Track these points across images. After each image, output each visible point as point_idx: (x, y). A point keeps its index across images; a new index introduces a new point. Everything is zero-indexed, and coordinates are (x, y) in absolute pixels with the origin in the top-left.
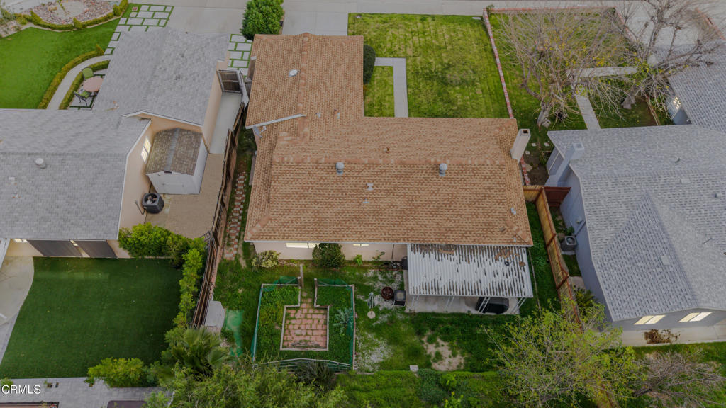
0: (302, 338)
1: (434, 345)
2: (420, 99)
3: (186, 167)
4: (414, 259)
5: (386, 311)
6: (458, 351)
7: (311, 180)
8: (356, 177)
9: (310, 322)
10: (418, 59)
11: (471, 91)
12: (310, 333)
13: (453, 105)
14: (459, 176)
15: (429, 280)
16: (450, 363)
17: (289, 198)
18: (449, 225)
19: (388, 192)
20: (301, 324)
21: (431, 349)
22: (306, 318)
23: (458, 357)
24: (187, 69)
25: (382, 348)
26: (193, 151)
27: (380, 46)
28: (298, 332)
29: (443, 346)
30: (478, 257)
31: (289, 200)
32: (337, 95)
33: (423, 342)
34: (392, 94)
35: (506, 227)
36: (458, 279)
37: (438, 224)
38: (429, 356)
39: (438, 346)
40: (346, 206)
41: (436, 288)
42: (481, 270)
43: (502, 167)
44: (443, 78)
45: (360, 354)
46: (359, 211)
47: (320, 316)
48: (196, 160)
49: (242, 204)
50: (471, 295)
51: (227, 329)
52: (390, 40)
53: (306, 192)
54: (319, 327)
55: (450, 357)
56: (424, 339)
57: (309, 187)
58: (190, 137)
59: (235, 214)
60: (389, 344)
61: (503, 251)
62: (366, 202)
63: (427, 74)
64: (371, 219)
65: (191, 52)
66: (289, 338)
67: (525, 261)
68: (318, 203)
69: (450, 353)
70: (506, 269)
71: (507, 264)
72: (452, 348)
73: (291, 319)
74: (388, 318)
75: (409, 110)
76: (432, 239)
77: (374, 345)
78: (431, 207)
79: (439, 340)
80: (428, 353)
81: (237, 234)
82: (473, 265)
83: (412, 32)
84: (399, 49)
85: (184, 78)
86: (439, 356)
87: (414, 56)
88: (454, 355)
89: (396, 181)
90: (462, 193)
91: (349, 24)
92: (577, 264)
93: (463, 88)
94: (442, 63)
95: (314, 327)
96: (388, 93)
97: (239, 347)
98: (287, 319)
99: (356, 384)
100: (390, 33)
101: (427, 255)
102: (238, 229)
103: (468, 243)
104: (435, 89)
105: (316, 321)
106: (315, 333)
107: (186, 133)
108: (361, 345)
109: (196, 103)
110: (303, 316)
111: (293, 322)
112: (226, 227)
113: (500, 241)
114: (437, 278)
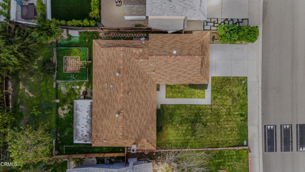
0: (69, 63)
1: (67, 108)
2: (183, 110)
3: (127, 13)
4: (88, 102)
5: (80, 92)
6: (65, 116)
7: (114, 63)
8: (115, 81)
9: (75, 66)
10: (210, 111)
11: (188, 134)
12: (71, 66)
13: (179, 125)
14: (116, 122)
15: (80, 107)
16: (61, 113)
17: (108, 55)
18: (99, 116)
19: (110, 93)
20: (75, 63)
21: (66, 107)
22: (77, 64)
23: (64, 116)
24: (176, 3)
25: (66, 91)
26: (135, 14)
27: (219, 93)
28: (71, 62)
29: (67, 111)
30: (89, 126)
31: (107, 55)
32: (165, 72)
33: (68, 104)
34: (186, 98)
35: (98, 137)
36: (80, 117)
37: (99, 112)
38: (63, 106)
39: (67, 109)
40: (105, 77)
41: (77, 109)
42: (84, 126)
43: (119, 139)
44: (197, 122)
45: (64, 83)
46: (103, 82)
47: (77, 69)
48: (131, 16)
49: (125, 37)
50: (74, 121)
51: (72, 38)
52: (222, 97)
53: (110, 61)
54: (73, 69)
55: (63, 113)
56: (69, 105)
57: (112, 62)
58: (142, 12)
59: (120, 34)
60: (67, 93)
61: (91, 135)
62: (106, 85)
63: (199, 114)
64: (100, 87)
65: (188, 4)
66: (69, 59)
67: (87, 143)
68: (106, 66)
69: (65, 113)
70: (84, 135)
71: (86, 136)
72: (66, 114)
73: (76, 59)
74: (77, 93)
75: (177, 105)
76: (94, 109)
77: (67, 88)
78: (105, 110)
79: (69, 110)
80: (64, 106)
81: (110, 36)
82: (86, 124)
83: (229, 109)
84: (217, 102)
85: (171, 3)
86: (63, 109)
87: (211, 109)
88: (64, 115)
89: (114, 97)
90: (110, 122)
91: (238, 77)
92: (102, 163)
93: (190, 130)
94: (207, 121)
95: (73, 67)
96: (187, 95)
97: (66, 43)
98: (76, 58)
99: (49, 82)
100: (228, 97)
101: (89, 107)
102: (113, 37)
103: (93, 123)
104: (189, 117)
105: (75, 68)
106: (71, 68)
107: (144, 9)
108: (67, 83)
109: (158, 11)
110: (77, 63)
111: (75, 60)
112: (113, 32)
113: (94, 134)
114: (80, 110)
